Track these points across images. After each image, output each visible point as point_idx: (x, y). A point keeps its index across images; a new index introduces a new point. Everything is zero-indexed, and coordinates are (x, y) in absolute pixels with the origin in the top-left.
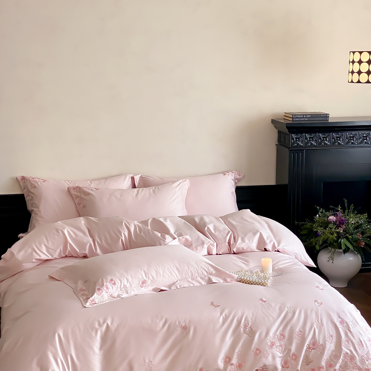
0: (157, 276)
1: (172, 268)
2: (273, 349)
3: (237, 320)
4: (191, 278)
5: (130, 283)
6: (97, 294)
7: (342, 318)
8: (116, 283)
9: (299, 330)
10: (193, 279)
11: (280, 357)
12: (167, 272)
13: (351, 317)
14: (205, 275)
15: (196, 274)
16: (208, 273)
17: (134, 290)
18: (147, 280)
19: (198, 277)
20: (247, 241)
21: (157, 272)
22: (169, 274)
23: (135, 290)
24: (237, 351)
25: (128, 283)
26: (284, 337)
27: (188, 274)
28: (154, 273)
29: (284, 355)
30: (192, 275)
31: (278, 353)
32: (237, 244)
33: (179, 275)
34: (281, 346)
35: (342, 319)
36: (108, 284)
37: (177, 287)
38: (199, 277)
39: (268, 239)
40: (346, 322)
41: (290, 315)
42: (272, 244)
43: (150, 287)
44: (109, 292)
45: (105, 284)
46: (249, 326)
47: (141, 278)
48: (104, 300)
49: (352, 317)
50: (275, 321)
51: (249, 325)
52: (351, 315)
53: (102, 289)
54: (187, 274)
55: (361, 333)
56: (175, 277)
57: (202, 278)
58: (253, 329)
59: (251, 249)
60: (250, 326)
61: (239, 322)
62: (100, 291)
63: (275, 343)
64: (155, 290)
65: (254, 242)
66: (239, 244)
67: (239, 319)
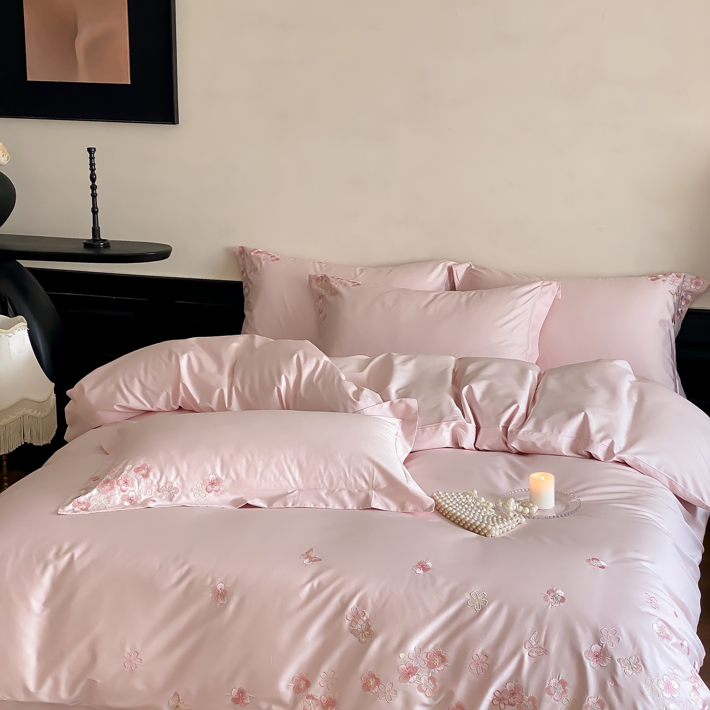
0: (247, 472)
1: (289, 461)
2: (408, 683)
3: (341, 601)
4: (328, 490)
5: (182, 480)
6: (99, 491)
7: (604, 646)
8: (151, 474)
9: (482, 653)
10: (330, 493)
11: (425, 705)
12: (274, 469)
13: (631, 647)
14: (363, 488)
15: (340, 483)
16: (370, 484)
17: (188, 496)
18: (223, 478)
19: (344, 489)
20: (545, 429)
21: (250, 466)
22: (277, 474)
23: (191, 495)
24: (327, 668)
25: (179, 478)
26: (443, 660)
27: (322, 481)
28: (242, 466)
29: (437, 702)
30: (331, 483)
31: (422, 695)
32: (521, 432)
33: (301, 480)
34: (432, 679)
35: (602, 646)
36: (133, 473)
37: (285, 504)
38: (347, 491)
39: (600, 430)
40: (612, 658)
41: (471, 612)
42: (608, 445)
43: (227, 494)
44: (128, 492)
45: (125, 472)
46: (365, 619)
47: (210, 471)
48: (108, 506)
49: (634, 648)
50: (429, 619)
51: (365, 617)
52: (634, 642)
53: (113, 483)
54: (320, 481)
55: (642, 693)
56: (289, 482)
57: (351, 494)
58: (372, 628)
59: (554, 449)
60: (368, 620)
61: (344, 605)
62: (107, 487)
63: (417, 670)
64: (234, 503)
65: (562, 434)
66: (524, 432)
67: (347, 597)
